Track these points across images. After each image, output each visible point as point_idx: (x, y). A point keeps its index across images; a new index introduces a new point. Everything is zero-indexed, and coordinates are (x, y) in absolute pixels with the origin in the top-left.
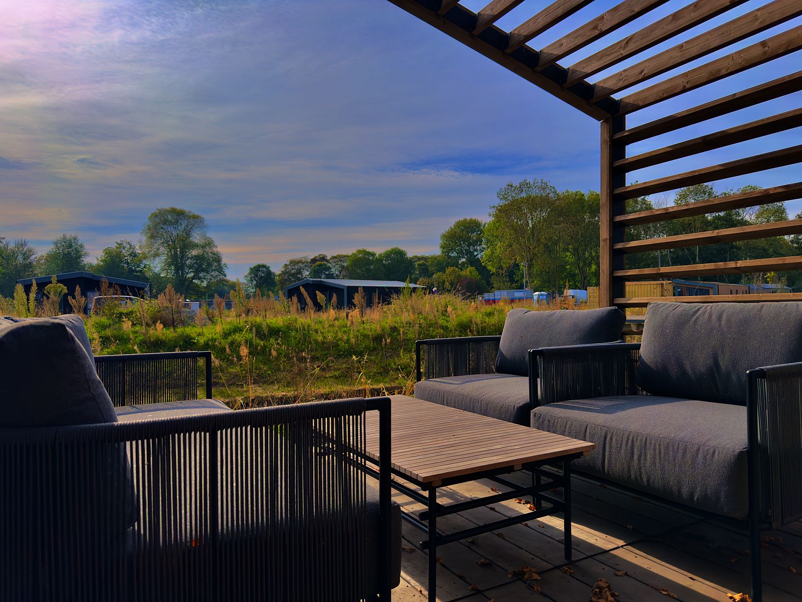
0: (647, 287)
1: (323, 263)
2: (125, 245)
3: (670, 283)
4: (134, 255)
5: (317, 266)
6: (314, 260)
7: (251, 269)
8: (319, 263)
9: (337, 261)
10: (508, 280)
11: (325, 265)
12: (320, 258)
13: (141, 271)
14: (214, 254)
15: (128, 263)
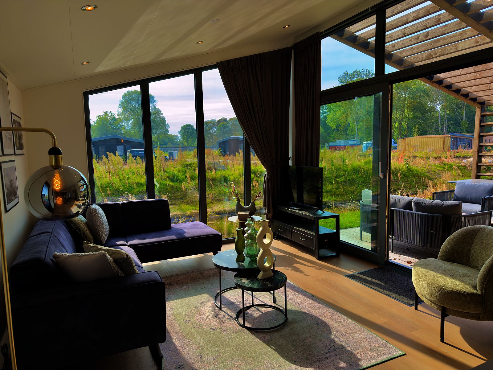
0: (435, 139)
1: (225, 123)
2: (108, 113)
3: (449, 136)
4: (114, 119)
5: (222, 125)
6: (219, 121)
7: (182, 127)
8: (221, 123)
9: (233, 122)
10: (344, 133)
11: (226, 124)
12: (223, 120)
13: (119, 129)
14: (161, 118)
15: (111, 125)
